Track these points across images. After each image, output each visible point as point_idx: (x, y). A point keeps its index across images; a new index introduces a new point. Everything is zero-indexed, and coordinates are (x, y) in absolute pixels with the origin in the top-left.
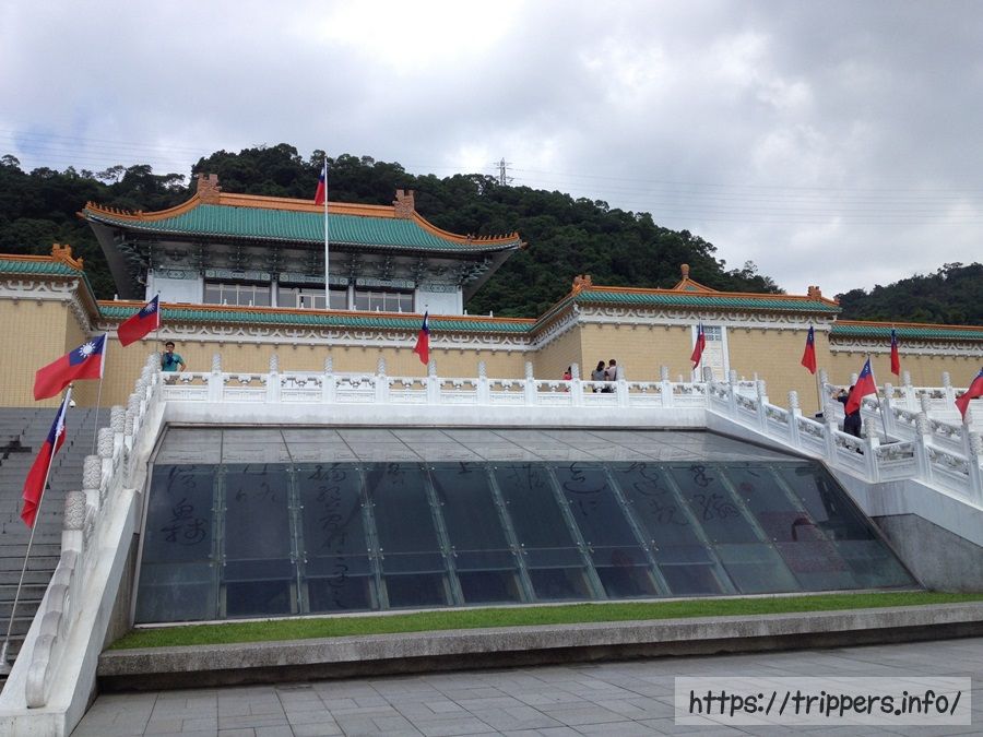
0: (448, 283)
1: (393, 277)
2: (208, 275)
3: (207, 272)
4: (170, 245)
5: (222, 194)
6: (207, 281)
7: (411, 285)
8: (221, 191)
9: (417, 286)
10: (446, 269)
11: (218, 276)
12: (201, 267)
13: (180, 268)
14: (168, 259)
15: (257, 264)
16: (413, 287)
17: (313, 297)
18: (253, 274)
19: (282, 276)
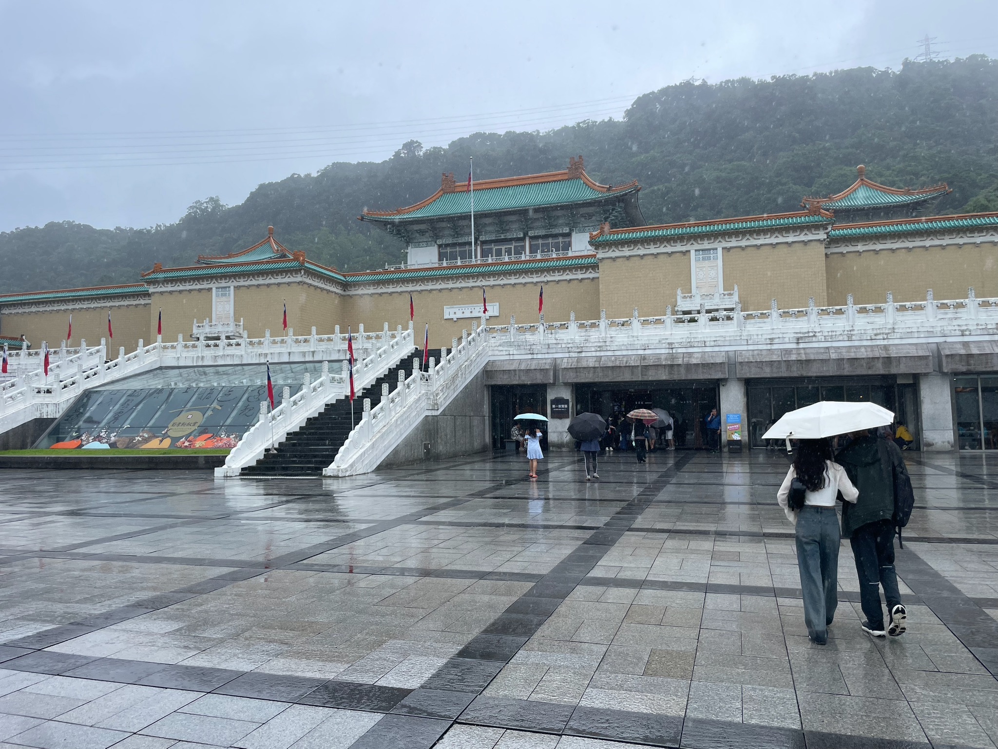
0: (597, 223)
1: (556, 226)
3: (438, 241)
4: (416, 227)
5: (456, 184)
6: (440, 246)
7: (566, 230)
11: (445, 242)
12: (436, 237)
13: (425, 240)
14: (418, 235)
15: (468, 231)
16: (569, 231)
17: (503, 248)
18: (463, 238)
19: (481, 237)
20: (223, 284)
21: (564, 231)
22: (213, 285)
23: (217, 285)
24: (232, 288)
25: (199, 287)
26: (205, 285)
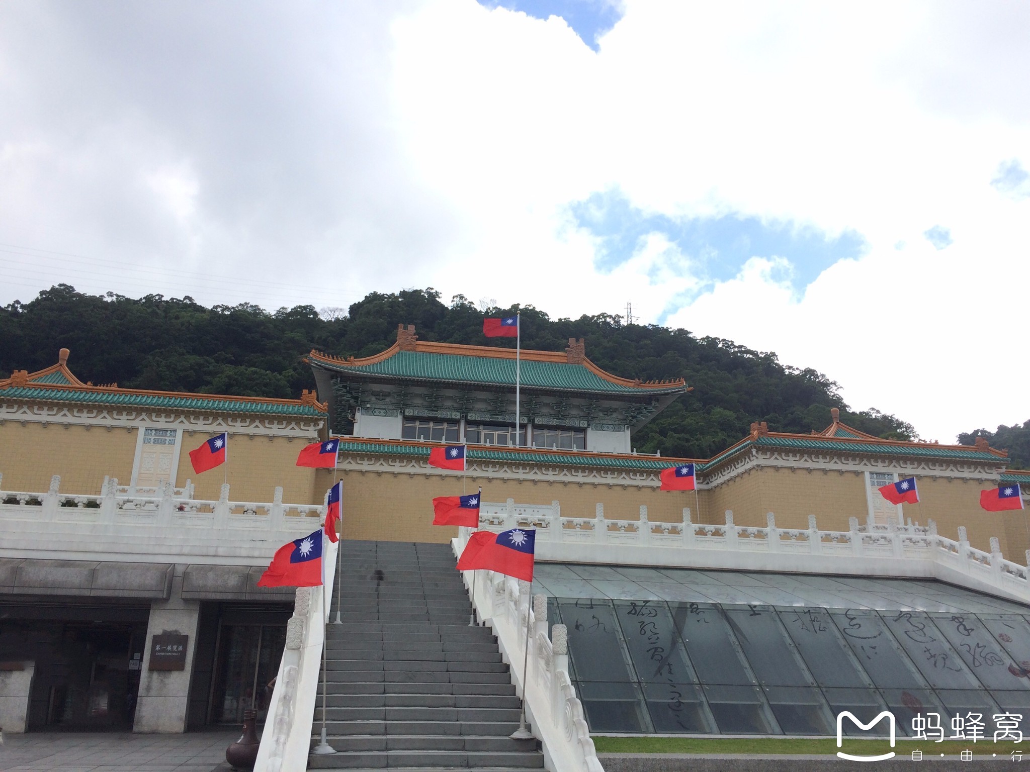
0: (617, 423)
1: (568, 416)
2: (407, 414)
3: (407, 410)
4: (376, 387)
5: (418, 342)
6: (406, 419)
7: (583, 424)
8: (417, 340)
9: (589, 425)
10: (615, 410)
11: (416, 413)
12: (401, 406)
13: (383, 407)
14: (373, 398)
15: (449, 403)
16: (586, 426)
17: (496, 434)
18: (444, 413)
19: (470, 415)
20: (162, 423)
21: (581, 425)
22: (142, 424)
23: (149, 423)
24: (179, 433)
25: (109, 422)
26: (123, 420)
